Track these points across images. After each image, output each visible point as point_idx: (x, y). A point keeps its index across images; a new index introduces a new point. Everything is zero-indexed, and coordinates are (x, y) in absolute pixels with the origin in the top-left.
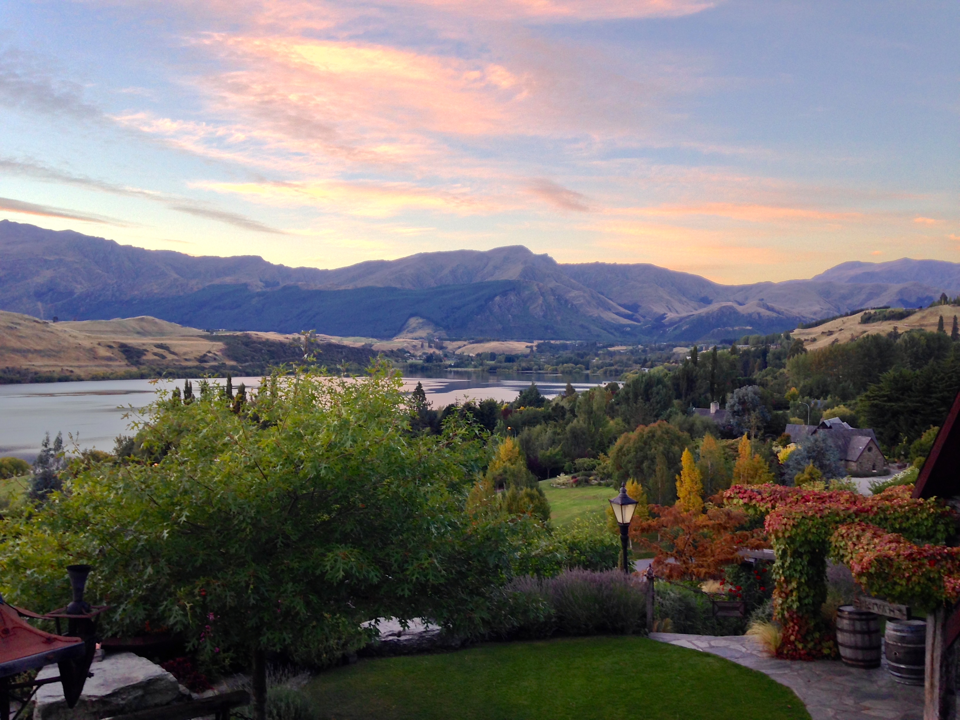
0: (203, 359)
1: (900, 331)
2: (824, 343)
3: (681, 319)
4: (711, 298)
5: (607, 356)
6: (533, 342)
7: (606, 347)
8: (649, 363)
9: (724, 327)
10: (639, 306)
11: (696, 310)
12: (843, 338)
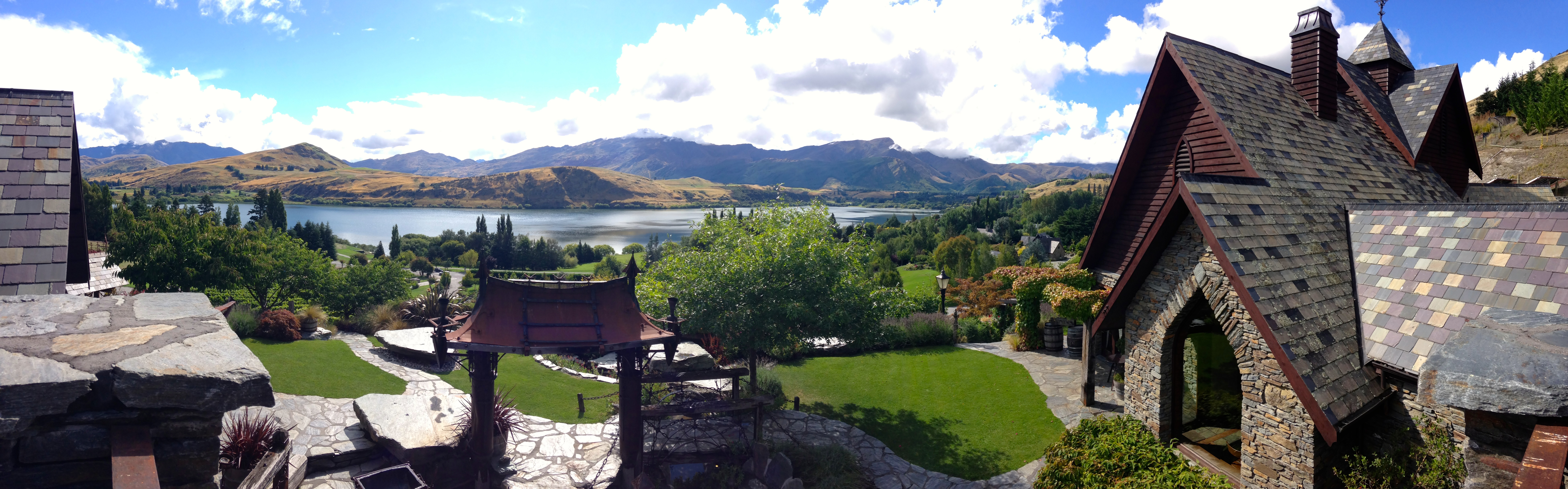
0: (722, 199)
2: (1039, 195)
3: (972, 182)
4: (986, 171)
9: (993, 186)
10: (951, 173)
11: (980, 176)
12: (1048, 193)
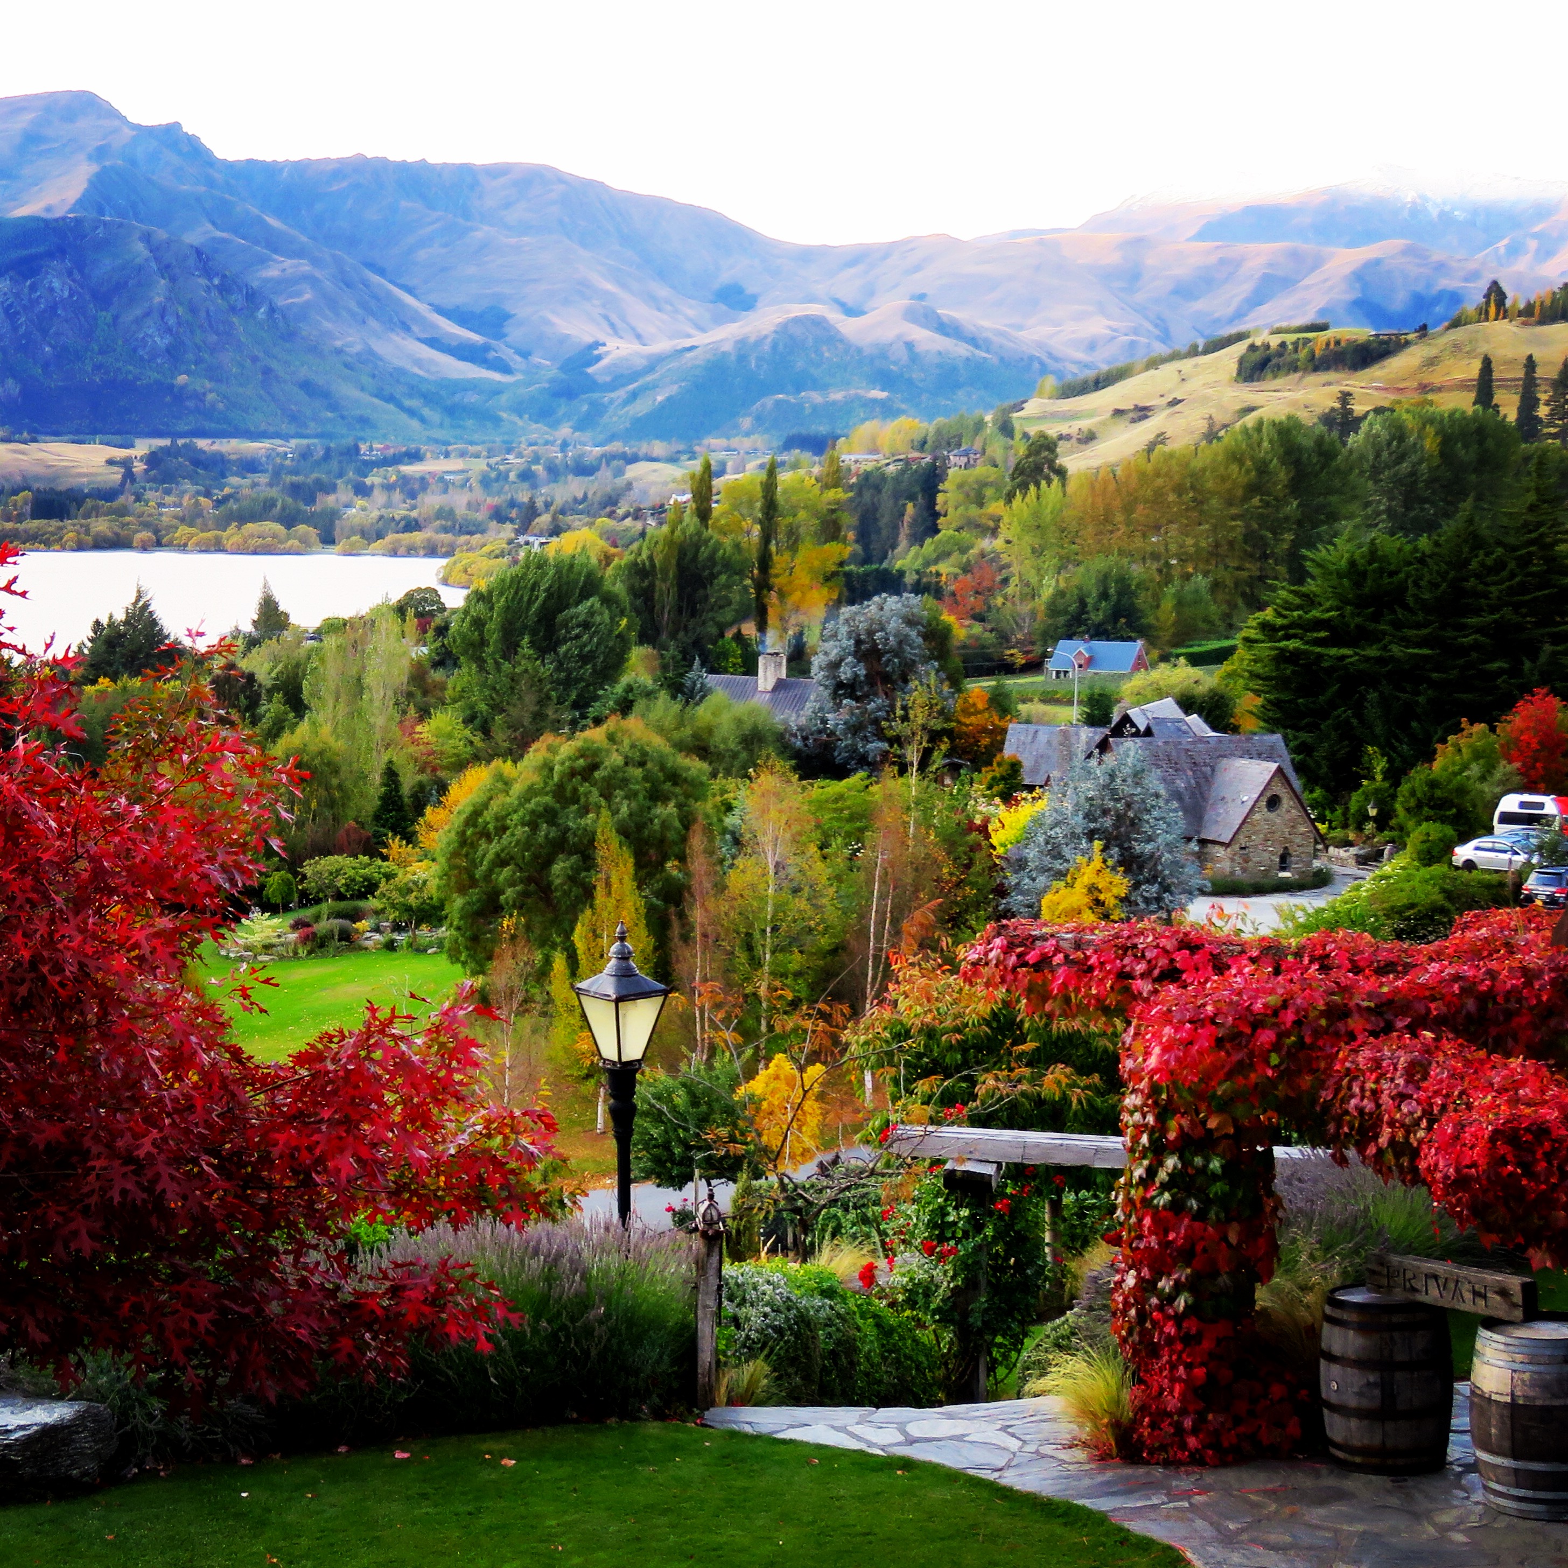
1: (1359, 409)
2: (1119, 446)
3: (654, 363)
4: (750, 289)
5: (397, 496)
6: (131, 446)
7: (395, 460)
8: (544, 520)
9: (798, 390)
10: (507, 316)
11: (703, 330)
12: (1182, 429)
